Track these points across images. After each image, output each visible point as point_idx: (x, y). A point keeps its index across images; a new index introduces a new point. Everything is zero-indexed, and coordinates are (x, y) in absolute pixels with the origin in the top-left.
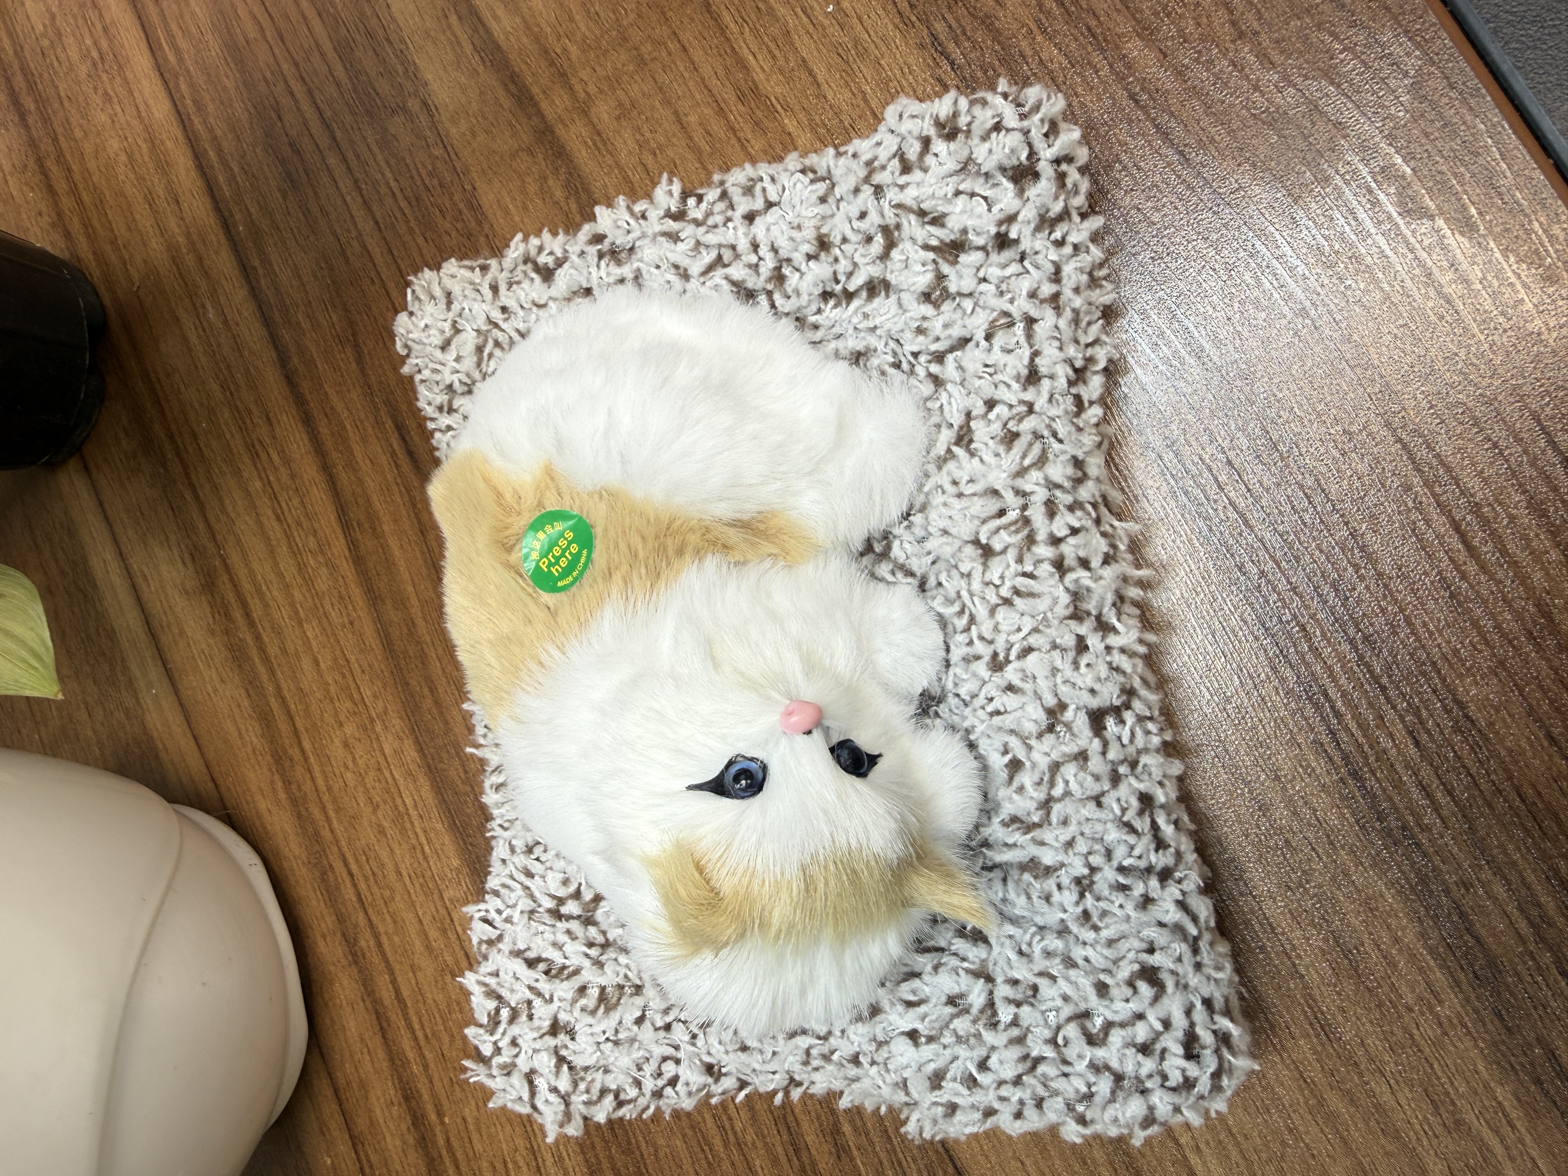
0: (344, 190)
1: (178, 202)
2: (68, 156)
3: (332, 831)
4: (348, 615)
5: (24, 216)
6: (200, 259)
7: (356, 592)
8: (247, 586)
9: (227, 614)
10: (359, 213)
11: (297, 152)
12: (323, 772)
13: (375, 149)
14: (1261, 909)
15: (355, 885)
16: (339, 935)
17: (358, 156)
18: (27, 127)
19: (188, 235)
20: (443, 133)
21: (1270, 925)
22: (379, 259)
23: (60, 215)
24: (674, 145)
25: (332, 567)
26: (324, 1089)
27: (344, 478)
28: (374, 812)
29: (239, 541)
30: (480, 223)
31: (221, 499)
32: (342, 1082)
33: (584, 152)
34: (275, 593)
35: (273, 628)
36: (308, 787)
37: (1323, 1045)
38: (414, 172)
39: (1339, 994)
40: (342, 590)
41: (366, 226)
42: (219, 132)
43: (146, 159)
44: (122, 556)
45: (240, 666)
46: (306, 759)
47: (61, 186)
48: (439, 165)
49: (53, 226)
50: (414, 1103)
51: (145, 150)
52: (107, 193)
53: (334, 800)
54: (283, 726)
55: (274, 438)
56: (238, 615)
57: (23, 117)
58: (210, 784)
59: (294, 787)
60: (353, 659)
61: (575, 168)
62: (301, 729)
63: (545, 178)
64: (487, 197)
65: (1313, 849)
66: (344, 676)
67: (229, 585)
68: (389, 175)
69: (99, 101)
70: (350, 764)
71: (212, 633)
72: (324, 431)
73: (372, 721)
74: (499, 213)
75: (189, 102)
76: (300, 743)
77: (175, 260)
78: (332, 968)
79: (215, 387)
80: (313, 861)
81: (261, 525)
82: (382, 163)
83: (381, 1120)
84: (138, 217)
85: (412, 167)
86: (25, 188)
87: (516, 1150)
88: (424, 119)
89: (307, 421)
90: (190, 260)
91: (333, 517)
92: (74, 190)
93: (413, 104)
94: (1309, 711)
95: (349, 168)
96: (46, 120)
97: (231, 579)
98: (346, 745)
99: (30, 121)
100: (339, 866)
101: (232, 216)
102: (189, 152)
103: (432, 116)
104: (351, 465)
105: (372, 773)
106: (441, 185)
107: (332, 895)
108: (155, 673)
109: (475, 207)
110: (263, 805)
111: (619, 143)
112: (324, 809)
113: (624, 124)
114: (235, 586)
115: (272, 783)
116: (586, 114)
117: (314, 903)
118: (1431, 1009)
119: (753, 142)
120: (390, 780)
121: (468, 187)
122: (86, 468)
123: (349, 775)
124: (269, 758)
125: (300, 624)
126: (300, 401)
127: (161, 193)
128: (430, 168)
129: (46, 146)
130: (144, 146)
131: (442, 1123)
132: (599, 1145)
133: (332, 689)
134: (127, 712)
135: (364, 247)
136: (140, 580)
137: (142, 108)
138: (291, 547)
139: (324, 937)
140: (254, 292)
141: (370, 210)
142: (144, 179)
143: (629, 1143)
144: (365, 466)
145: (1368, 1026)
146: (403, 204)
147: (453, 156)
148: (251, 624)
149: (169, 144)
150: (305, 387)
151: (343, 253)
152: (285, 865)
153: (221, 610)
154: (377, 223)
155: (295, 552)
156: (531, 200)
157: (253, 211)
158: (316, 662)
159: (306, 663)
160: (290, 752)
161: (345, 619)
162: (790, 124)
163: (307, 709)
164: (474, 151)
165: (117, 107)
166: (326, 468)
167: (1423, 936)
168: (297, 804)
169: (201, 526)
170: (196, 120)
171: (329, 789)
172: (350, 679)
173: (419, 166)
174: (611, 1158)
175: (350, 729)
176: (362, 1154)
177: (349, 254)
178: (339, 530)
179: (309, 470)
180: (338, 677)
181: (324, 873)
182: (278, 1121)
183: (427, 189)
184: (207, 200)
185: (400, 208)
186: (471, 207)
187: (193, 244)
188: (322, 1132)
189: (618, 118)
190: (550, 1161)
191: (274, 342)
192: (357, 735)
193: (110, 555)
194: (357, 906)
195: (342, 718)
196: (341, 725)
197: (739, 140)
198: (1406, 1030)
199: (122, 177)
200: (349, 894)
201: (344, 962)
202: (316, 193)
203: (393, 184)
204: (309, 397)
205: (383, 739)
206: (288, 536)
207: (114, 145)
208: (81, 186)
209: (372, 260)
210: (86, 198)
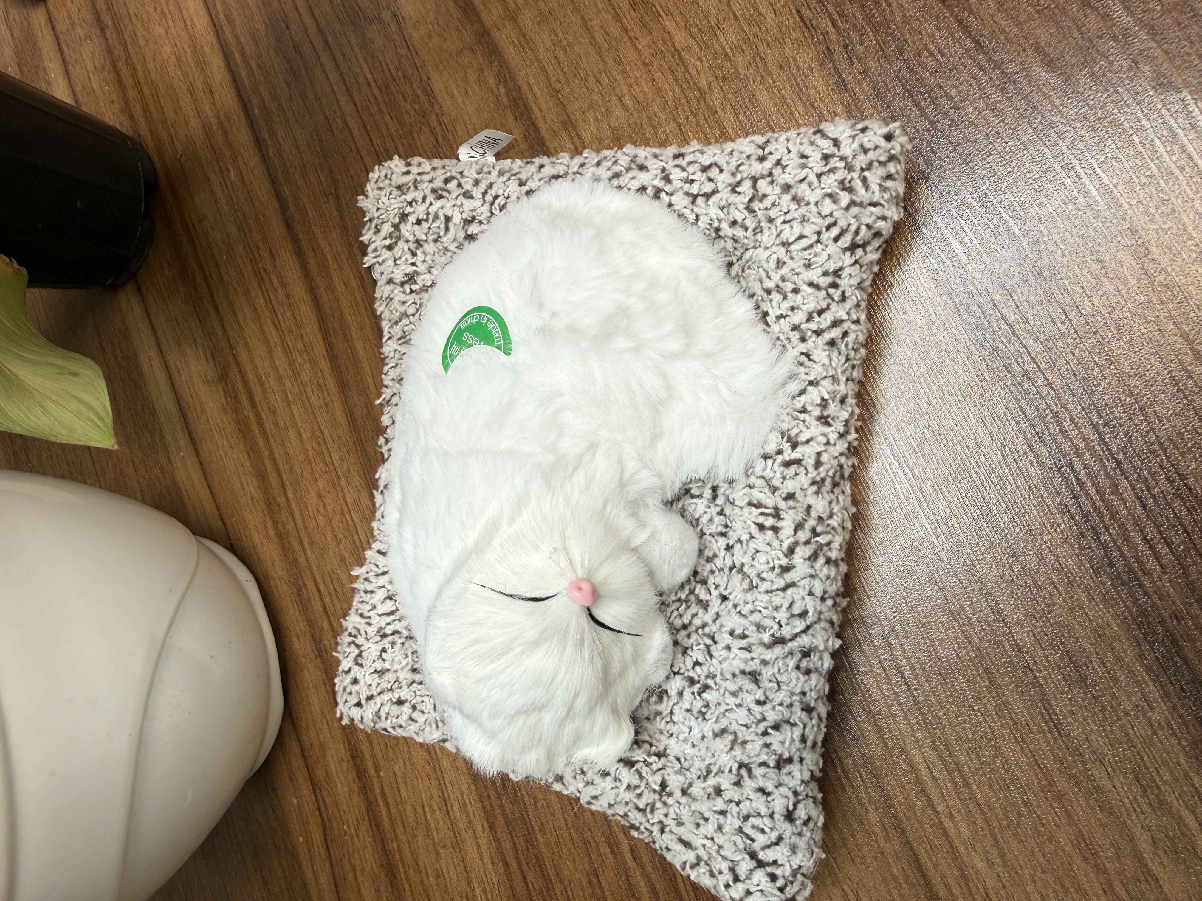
0: (332, 81)
1: (211, 91)
2: (134, 59)
3: (307, 559)
4: (324, 399)
5: (102, 104)
6: (226, 134)
7: (331, 382)
8: (251, 377)
9: (236, 398)
10: (343, 98)
11: (300, 53)
12: (302, 515)
13: (357, 50)
14: (1010, 632)
15: (322, 599)
16: (309, 635)
17: (343, 55)
18: (106, 39)
19: (218, 117)
20: (407, 37)
21: (1018, 645)
22: (356, 133)
23: (127, 103)
24: (580, 43)
25: (313, 362)
26: (293, 748)
27: (325, 297)
28: (338, 545)
29: (246, 344)
30: (432, 105)
31: (234, 312)
32: (307, 744)
33: (512, 50)
34: (272, 382)
35: (269, 408)
36: (290, 526)
37: (1055, 739)
38: (385, 67)
39: (1070, 700)
40: (321, 381)
41: (348, 108)
42: (243, 39)
43: (190, 59)
44: (162, 355)
45: (244, 436)
46: (289, 505)
47: (128, 81)
48: (403, 61)
49: (122, 111)
50: (358, 761)
51: (189, 54)
52: (161, 86)
53: (309, 536)
54: (274, 481)
55: (275, 266)
56: (244, 398)
57: (103, 31)
58: (220, 522)
59: (280, 526)
60: (326, 432)
61: (505, 62)
62: (287, 483)
63: (482, 71)
64: (438, 85)
65: (1055, 587)
66: (319, 444)
67: (238, 376)
68: (366, 69)
69: (157, 17)
70: (322, 509)
71: (225, 410)
72: (311, 261)
73: (339, 477)
74: (446, 96)
75: (222, 16)
76: (285, 494)
77: (208, 135)
78: (303, 660)
79: (233, 229)
80: (293, 581)
81: (263, 332)
82: (362, 61)
83: (335, 774)
84: (182, 104)
85: (383, 63)
86: (103, 84)
87: (432, 798)
88: (393, 27)
89: (299, 254)
90: (219, 136)
91: (315, 326)
92: (137, 84)
93: (386, 16)
94: (1057, 480)
95: (337, 65)
96: (119, 32)
97: (240, 372)
98: (319, 495)
99: (108, 33)
100: (311, 586)
101: (250, 101)
102: (220, 55)
103: (399, 24)
104: (330, 288)
105: (337, 517)
106: (404, 77)
107: (305, 606)
108: (183, 440)
109: (429, 93)
110: (257, 538)
111: (538, 42)
112: (301, 543)
113: (543, 27)
114: (243, 377)
115: (265, 522)
116: (515, 20)
117: (291, 612)
118: (1144, 714)
119: (641, 39)
120: (350, 522)
121: (424, 78)
122: (139, 290)
123: (320, 518)
124: (262, 504)
125: (289, 405)
126: (295, 240)
127: (200, 86)
128: (396, 63)
129: (119, 52)
130: (188, 51)
131: (379, 776)
132: (493, 796)
133: (311, 453)
134: (162, 468)
135: (346, 123)
136: (174, 372)
137: (188, 22)
138: (284, 348)
139: (298, 637)
140: (265, 159)
141: (351, 96)
142: (188, 75)
143: (516, 796)
144: (340, 288)
145: (1092, 726)
146: (376, 91)
147: (414, 54)
148: (254, 405)
149: (207, 49)
150: (299, 228)
151: (331, 129)
152: (272, 583)
153: (232, 395)
154: (356, 106)
155: (287, 352)
156: (471, 87)
157: (266, 98)
158: (300, 434)
159: (292, 434)
160: (278, 499)
161: (322, 402)
162: (670, 26)
163: (291, 469)
164: (430, 50)
165: (170, 22)
166: (312, 290)
167: (1141, 656)
168: (282, 538)
169: (220, 333)
170: (227, 31)
171: (306, 528)
172: (324, 447)
173: (389, 62)
174: (502, 806)
175: (322, 483)
176: (319, 797)
177: (334, 128)
178: (319, 336)
179: (300, 291)
180: (315, 445)
181: (299, 590)
182: (259, 771)
183: (394, 80)
184: (233, 90)
185: (374, 95)
186: (426, 93)
187: (221, 123)
188: (292, 780)
189: (539, 23)
190: (456, 807)
191: (277, 195)
192: (327, 488)
193: (153, 353)
194: (323, 614)
195: (317, 475)
196: (316, 480)
197: (630, 38)
198: (1122, 728)
199: (172, 74)
200: (317, 605)
201: (312, 656)
202: (312, 84)
203: (369, 76)
204: (301, 237)
205: (346, 491)
206: (283, 340)
207: (167, 50)
208: (142, 81)
209: (351, 133)
210: (146, 91)
